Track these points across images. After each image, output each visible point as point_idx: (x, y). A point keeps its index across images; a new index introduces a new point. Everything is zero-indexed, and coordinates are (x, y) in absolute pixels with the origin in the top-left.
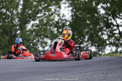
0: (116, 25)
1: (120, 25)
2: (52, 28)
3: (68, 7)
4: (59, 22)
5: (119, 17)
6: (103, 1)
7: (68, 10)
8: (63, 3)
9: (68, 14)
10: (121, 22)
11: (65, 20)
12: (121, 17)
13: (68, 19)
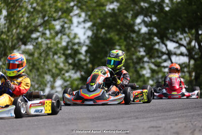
0: (167, 52)
1: (173, 53)
2: (56, 57)
3: (84, 21)
4: (69, 47)
5: (171, 39)
6: (144, 12)
7: (84, 28)
8: (76, 15)
9: (85, 34)
10: (175, 48)
11: (79, 43)
12: (174, 39)
13: (85, 42)
